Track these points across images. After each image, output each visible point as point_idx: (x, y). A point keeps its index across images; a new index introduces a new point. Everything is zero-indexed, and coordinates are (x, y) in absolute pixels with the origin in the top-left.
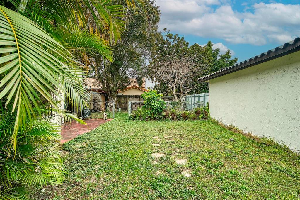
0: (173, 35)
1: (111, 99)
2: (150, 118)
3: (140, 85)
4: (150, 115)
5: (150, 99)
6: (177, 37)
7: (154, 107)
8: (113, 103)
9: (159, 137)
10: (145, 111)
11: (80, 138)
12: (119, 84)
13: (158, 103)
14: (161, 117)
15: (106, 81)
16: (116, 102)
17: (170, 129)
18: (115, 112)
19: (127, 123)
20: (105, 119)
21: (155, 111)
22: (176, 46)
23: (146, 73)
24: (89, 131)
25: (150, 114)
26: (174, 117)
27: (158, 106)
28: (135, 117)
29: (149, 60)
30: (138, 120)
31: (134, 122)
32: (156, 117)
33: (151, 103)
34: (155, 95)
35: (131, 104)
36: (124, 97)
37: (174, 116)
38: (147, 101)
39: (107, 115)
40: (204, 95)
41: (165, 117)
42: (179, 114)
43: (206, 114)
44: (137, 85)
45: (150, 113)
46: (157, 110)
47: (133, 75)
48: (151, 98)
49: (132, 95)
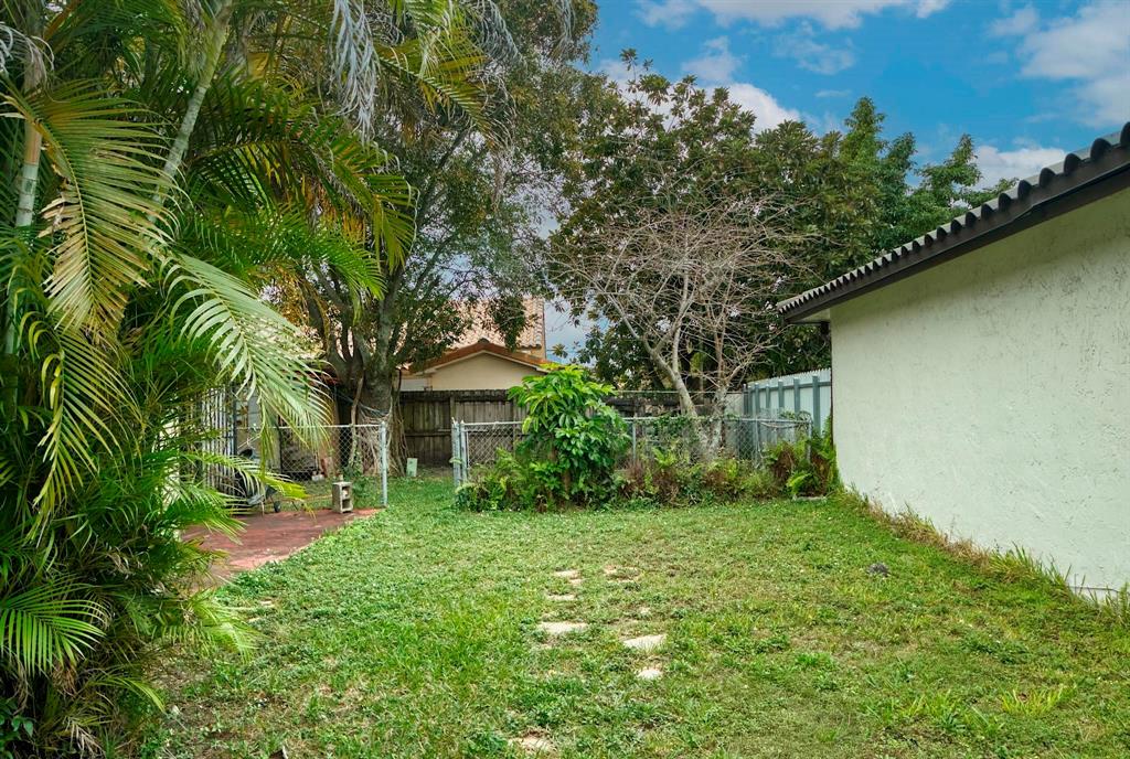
0: (668, 85)
1: (368, 413)
2: (555, 496)
3: (510, 339)
4: (552, 484)
5: (550, 407)
6: (692, 90)
7: (569, 444)
8: (379, 433)
9: (579, 569)
10: (533, 465)
11: (248, 582)
12: (403, 335)
13: (592, 423)
14: (609, 494)
15: (340, 325)
16: (394, 428)
17: (637, 539)
18: (388, 478)
19: (446, 523)
20: (343, 510)
21: (576, 464)
22: (689, 134)
23: (539, 275)
24: (281, 558)
25: (553, 479)
26: (668, 491)
27: (588, 441)
28: (484, 495)
29: (553, 208)
30: (501, 508)
31: (478, 519)
32: (582, 492)
33: (558, 426)
34: (576, 391)
35: (463, 437)
36: (433, 402)
37: (671, 483)
38: (536, 419)
39: (350, 491)
40: (815, 378)
41: (625, 491)
42: (694, 477)
43: (822, 468)
44: (496, 339)
45: (555, 474)
46: (586, 456)
47: (473, 289)
48: (557, 403)
49: (473, 392)
